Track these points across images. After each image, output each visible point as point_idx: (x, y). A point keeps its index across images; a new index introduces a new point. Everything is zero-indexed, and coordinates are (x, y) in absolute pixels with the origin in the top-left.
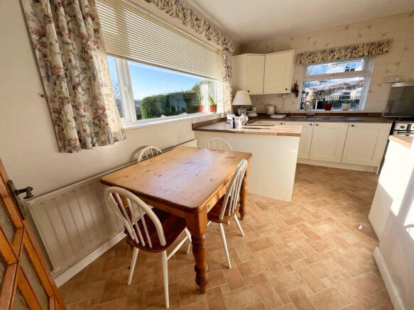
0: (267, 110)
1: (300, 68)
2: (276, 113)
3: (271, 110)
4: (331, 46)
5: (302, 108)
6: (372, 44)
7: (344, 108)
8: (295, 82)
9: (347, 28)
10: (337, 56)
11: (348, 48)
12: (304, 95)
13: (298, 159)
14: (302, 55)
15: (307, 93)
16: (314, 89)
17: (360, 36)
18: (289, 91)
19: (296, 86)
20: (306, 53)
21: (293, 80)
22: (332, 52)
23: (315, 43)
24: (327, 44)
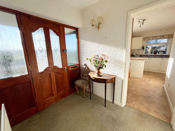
0: (133, 54)
1: (145, 42)
2: (136, 55)
3: (135, 54)
4: (155, 36)
5: (145, 54)
6: (169, 35)
7: (161, 54)
8: (143, 46)
9: (160, 30)
10: (157, 38)
11: (161, 36)
12: (147, 49)
13: (144, 69)
14: (145, 38)
15: (149, 48)
16: (151, 46)
17: (165, 33)
18: (141, 48)
19: (143, 47)
20: (147, 37)
21: (142, 45)
22: (156, 37)
23: (150, 35)
24: (154, 35)
